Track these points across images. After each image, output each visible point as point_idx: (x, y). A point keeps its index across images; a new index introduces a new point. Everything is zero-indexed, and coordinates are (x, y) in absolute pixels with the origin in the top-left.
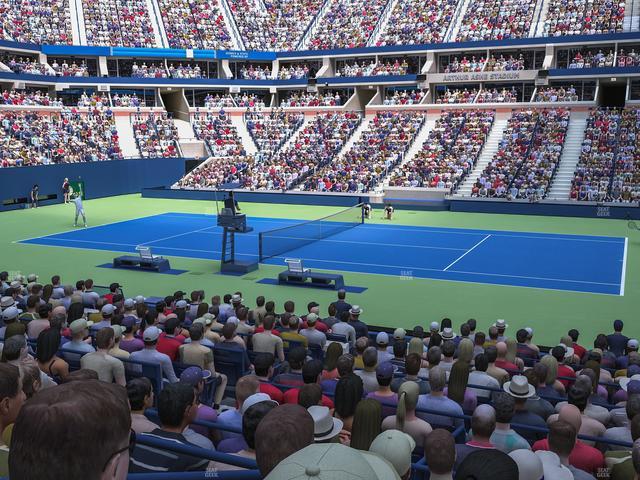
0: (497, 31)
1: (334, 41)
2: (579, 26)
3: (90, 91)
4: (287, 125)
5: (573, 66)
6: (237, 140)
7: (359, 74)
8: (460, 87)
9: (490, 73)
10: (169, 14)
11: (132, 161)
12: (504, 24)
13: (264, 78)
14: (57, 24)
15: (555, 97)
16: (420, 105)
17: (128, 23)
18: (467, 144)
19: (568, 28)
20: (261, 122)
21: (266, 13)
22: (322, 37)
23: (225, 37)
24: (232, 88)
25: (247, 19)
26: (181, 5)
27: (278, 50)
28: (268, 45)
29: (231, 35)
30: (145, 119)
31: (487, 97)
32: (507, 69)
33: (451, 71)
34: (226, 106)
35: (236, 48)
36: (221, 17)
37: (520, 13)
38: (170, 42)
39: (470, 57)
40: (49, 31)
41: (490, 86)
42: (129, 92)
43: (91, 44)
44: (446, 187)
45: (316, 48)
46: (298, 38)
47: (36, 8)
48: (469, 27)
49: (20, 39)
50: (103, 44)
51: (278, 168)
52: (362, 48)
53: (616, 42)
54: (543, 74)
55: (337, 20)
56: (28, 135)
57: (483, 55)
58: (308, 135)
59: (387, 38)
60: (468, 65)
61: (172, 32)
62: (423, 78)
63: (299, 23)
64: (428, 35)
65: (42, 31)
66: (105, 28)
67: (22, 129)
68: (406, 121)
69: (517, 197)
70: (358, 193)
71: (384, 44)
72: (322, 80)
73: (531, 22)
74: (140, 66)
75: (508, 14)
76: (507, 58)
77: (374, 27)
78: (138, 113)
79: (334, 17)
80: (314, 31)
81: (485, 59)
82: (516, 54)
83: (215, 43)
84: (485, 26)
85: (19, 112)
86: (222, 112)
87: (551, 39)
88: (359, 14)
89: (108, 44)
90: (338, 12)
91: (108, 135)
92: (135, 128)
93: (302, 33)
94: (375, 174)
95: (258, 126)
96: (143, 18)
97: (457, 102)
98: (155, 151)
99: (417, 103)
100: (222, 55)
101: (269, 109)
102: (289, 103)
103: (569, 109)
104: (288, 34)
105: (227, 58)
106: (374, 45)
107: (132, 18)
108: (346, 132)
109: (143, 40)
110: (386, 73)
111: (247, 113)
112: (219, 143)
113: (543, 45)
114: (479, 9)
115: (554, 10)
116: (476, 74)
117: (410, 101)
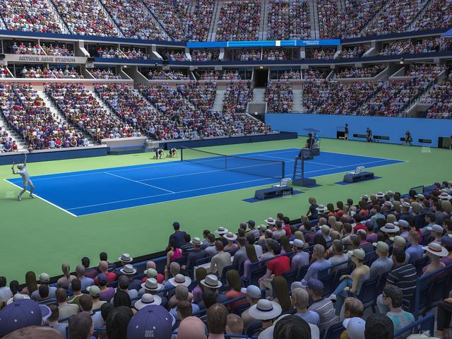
2: (92, 30)
5: (104, 56)
9: (54, 57)
15: (107, 76)
19: (86, 31)
32: (63, 54)
33: (21, 53)
39: (26, 43)
41: (53, 66)
44: (138, 136)
53: (119, 43)
62: (3, 57)
84: (25, 20)
113: (77, 40)
114: (9, 6)
115: (65, 17)
116: (44, 56)
117: (3, 75)
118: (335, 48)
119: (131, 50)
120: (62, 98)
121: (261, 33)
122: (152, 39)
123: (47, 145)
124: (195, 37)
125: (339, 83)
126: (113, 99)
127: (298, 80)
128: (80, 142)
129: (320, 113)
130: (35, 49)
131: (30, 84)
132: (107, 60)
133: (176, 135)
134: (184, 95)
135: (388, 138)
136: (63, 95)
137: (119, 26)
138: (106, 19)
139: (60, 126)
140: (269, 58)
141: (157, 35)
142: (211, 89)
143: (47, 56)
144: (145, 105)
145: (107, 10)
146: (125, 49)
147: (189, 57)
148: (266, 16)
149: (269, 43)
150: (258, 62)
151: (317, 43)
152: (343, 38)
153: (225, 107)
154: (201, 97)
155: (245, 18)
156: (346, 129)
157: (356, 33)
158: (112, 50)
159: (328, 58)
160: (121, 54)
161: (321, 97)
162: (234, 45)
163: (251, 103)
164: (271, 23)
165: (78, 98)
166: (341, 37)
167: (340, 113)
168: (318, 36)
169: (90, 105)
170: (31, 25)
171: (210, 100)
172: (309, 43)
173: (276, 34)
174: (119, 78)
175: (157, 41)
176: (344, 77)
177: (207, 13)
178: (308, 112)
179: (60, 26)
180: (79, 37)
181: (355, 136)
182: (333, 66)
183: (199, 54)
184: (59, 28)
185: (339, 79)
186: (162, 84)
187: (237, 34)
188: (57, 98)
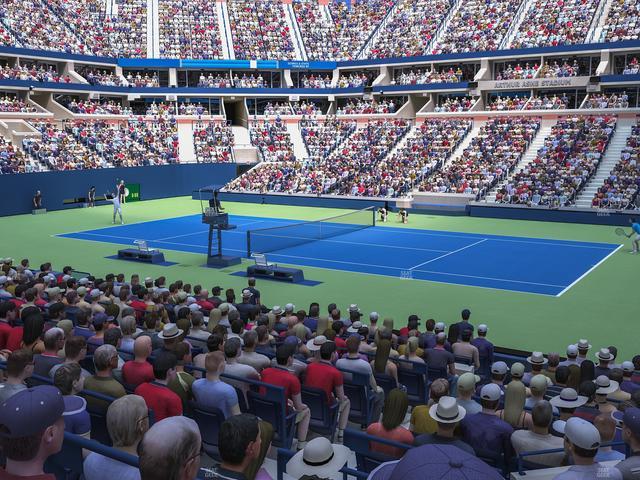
0: (552, 37)
1: (393, 50)
2: (637, 31)
3: (159, 101)
4: (339, 132)
5: (627, 71)
6: (289, 146)
7: (413, 82)
9: (541, 80)
10: (238, 27)
11: (187, 165)
12: (561, 31)
13: (323, 86)
14: (134, 39)
15: (605, 104)
16: (470, 112)
17: (199, 36)
18: (506, 151)
19: (626, 34)
20: (315, 129)
21: (331, 24)
22: (382, 46)
23: (289, 48)
24: (292, 97)
25: (312, 30)
26: (250, 18)
27: (338, 60)
28: (330, 55)
29: (295, 46)
30: (205, 126)
31: (536, 103)
32: (560, 75)
33: (503, 78)
34: (284, 113)
35: (299, 58)
36: (287, 29)
37: (578, 19)
38: (236, 54)
39: (523, 64)
40: (126, 45)
42: (194, 101)
43: (163, 57)
44: (473, 193)
45: (375, 57)
46: (359, 48)
47: (117, 25)
48: (526, 33)
49: (99, 54)
50: (173, 57)
51: (320, 173)
52: (419, 56)
54: (595, 80)
55: (398, 29)
56: (94, 141)
57: (537, 62)
58: (356, 142)
59: (444, 46)
60: (520, 72)
61: (239, 43)
62: (475, 85)
63: (362, 33)
64: (484, 43)
65: (120, 45)
66: (177, 41)
67: (89, 136)
69: (540, 204)
70: (388, 198)
71: (440, 52)
72: (378, 88)
73: (589, 28)
74: (206, 76)
75: (566, 20)
76: (561, 64)
77: (433, 36)
78: (200, 121)
79: (395, 27)
80: (375, 40)
81: (539, 65)
82: (570, 60)
83: (279, 53)
84: (541, 32)
85: (88, 120)
86: (279, 120)
87: (607, 44)
88: (419, 23)
89: (178, 57)
90: (400, 22)
91: (169, 141)
92: (195, 135)
93: (363, 42)
94: (409, 179)
95: (312, 133)
96: (213, 32)
97: (506, 109)
98: (211, 156)
99: (466, 110)
100: (284, 65)
101: (324, 117)
102: (345, 111)
103: (616, 116)
104: (350, 44)
105: (290, 68)
106: (430, 53)
107: (203, 32)
108: (392, 139)
109: (211, 52)
110: (440, 81)
111: (303, 121)
112: (271, 149)
117: (460, 108)
132: (628, 78)
184: (583, 36)
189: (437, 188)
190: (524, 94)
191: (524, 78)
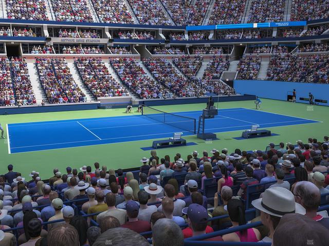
2: (115, 19)
5: (121, 38)
7: (5, 35)
8: (71, 45)
9: (85, 39)
12: (79, 14)
15: (121, 52)
16: (56, 54)
19: (111, 20)
32: (92, 37)
33: (63, 37)
39: (68, 29)
41: (84, 45)
44: (127, 95)
53: (134, 28)
54: (111, 41)
68: (58, 63)
71: (13, 18)
82: (91, 30)
84: (69, 14)
97: (75, 53)
106: (5, 18)
113: (103, 27)
114: (60, 5)
115: (98, 10)
116: (78, 39)
117: (48, 52)
118: (302, 28)
119: (143, 33)
120: (83, 67)
121: (243, 18)
122: (160, 24)
123: (57, 101)
124: (193, 22)
125: (298, 56)
126: (120, 68)
127: (268, 54)
128: (81, 99)
129: (277, 80)
130: (73, 34)
131: (64, 58)
132: (124, 40)
133: (155, 95)
134: (177, 66)
135: (326, 102)
136: (85, 66)
137: (136, 15)
138: (127, 11)
139: (73, 87)
140: (247, 37)
141: (164, 22)
142: (198, 61)
143: (80, 38)
144: (143, 73)
145: (130, 5)
146: (138, 32)
147: (187, 37)
148: (250, 4)
149: (249, 26)
150: (238, 40)
151: (287, 24)
152: (309, 19)
153: (205, 75)
154: (188, 67)
155: (233, 7)
156: (294, 93)
157: (320, 16)
158: (129, 34)
159: (294, 36)
160: (134, 36)
161: (282, 67)
162: (221, 28)
163: (226, 72)
164: (253, 9)
165: (95, 68)
166: (307, 19)
167: (292, 80)
168: (289, 18)
169: (102, 73)
170: (73, 17)
171: (196, 70)
172: (280, 24)
173: (255, 18)
174: (130, 53)
175: (164, 26)
176: (305, 51)
177: (205, 4)
178: (268, 80)
179: (93, 17)
180: (105, 24)
181: (301, 99)
182: (298, 42)
183: (195, 35)
184: (92, 19)
185: (301, 53)
186: (161, 57)
187: (225, 19)
188: (80, 67)
189: (107, 94)
190: (77, 45)
191: (74, 37)
